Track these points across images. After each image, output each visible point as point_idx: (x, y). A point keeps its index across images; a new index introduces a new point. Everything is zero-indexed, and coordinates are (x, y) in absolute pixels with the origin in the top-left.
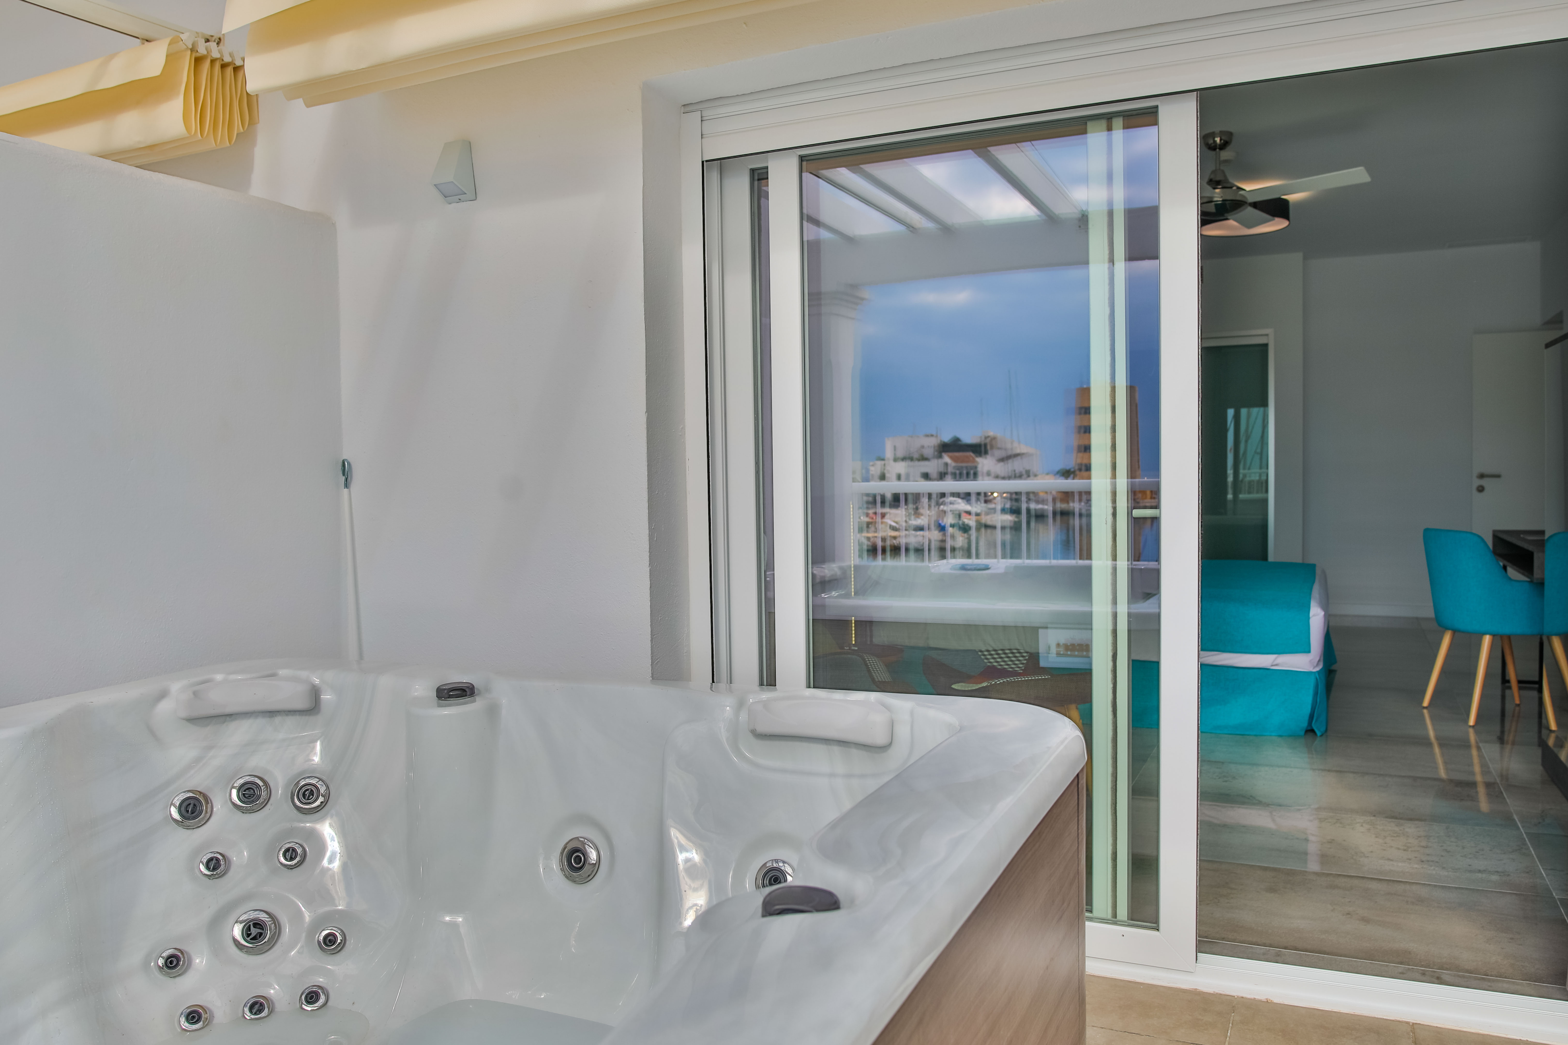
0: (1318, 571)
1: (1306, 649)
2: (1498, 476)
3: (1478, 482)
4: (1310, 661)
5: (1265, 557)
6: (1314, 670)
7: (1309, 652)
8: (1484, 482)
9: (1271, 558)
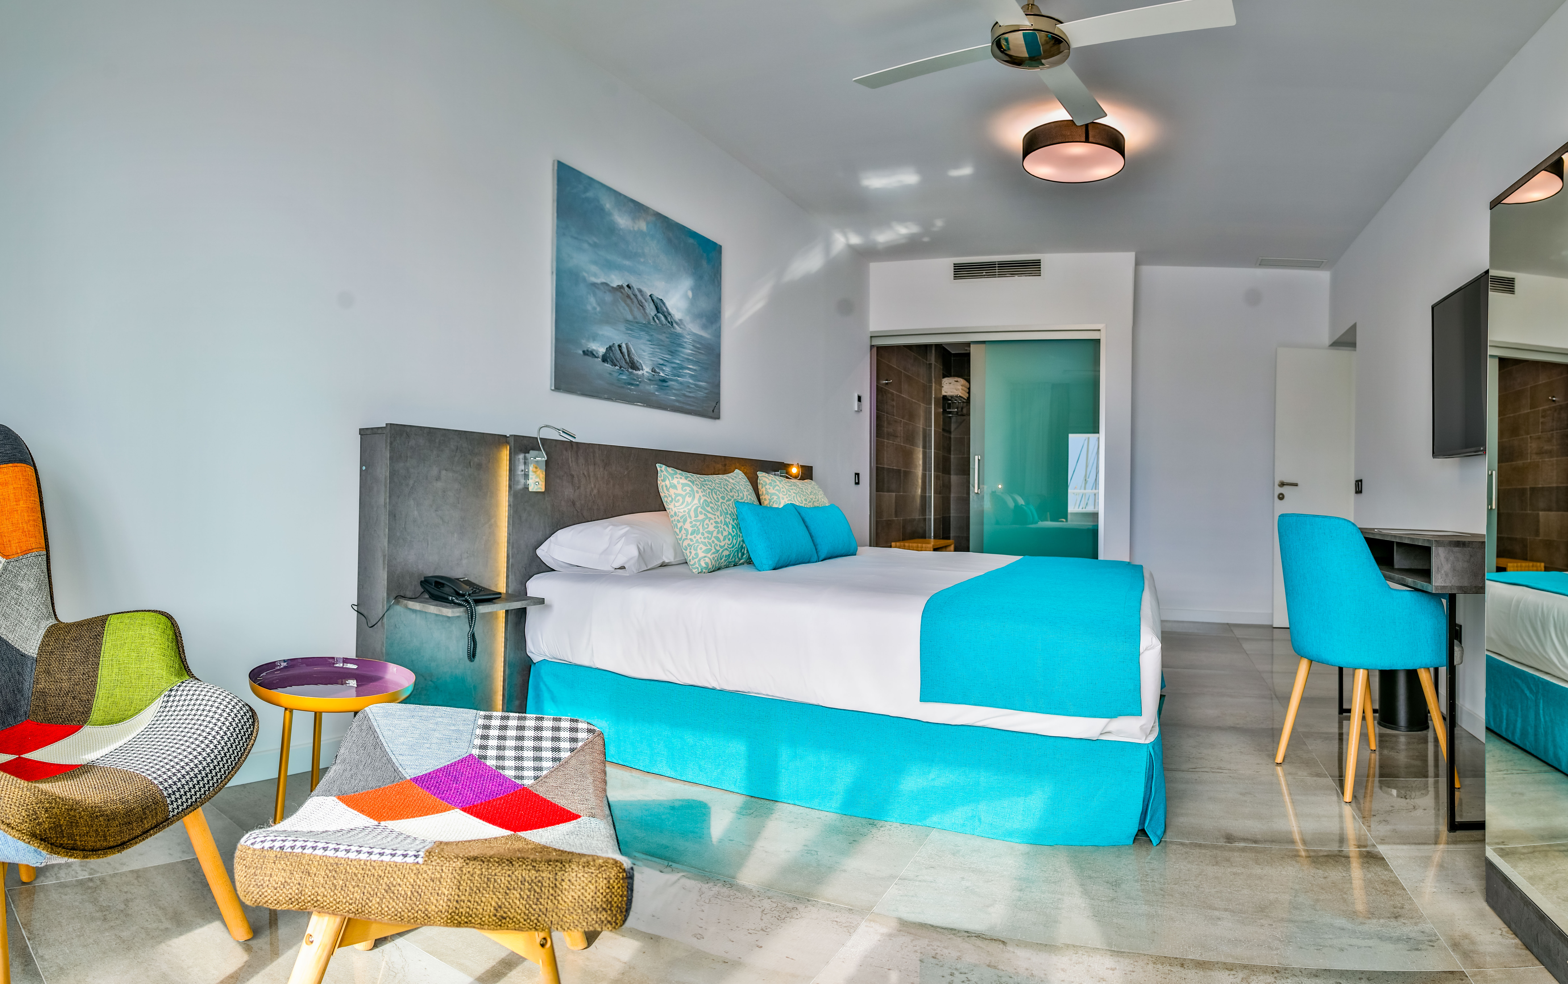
0: (1146, 575)
1: (1137, 712)
2: (1296, 485)
3: (1279, 490)
4: (1141, 727)
5: (1095, 556)
6: (1147, 742)
7: (1140, 714)
8: (1284, 490)
9: (1101, 557)
